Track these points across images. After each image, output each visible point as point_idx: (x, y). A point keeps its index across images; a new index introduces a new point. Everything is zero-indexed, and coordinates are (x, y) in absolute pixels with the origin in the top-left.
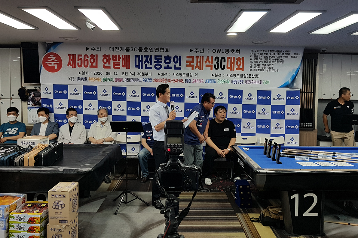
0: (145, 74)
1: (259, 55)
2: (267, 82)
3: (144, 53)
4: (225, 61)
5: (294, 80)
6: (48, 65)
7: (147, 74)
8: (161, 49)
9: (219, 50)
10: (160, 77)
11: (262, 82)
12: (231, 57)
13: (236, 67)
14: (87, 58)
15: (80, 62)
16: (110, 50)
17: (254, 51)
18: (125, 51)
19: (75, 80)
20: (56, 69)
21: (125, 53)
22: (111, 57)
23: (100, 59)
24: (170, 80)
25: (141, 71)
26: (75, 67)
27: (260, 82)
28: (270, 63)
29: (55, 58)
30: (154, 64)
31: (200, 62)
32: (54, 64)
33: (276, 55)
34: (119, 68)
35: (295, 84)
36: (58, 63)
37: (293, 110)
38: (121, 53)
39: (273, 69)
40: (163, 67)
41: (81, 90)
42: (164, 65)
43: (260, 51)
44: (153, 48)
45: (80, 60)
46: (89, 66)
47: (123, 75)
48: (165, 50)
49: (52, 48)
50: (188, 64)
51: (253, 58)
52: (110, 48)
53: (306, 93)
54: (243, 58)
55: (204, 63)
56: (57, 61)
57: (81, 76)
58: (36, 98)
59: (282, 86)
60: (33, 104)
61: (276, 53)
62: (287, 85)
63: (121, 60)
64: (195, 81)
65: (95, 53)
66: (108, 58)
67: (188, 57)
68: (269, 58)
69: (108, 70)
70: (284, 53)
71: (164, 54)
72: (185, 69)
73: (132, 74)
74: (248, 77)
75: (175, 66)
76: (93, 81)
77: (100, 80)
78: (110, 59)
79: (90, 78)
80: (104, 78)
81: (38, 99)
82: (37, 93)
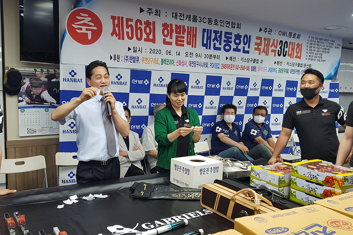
0: (213, 56)
1: (314, 42)
4: (287, 47)
5: (336, 73)
6: (76, 30)
7: (215, 56)
8: (232, 23)
9: (284, 32)
12: (293, 43)
13: (295, 54)
14: (141, 26)
15: (129, 30)
16: (173, 17)
17: (311, 37)
18: (192, 20)
19: (120, 60)
20: (89, 39)
21: (192, 24)
22: (174, 28)
23: (159, 29)
24: (238, 67)
25: (208, 52)
26: (123, 39)
29: (90, 19)
30: (223, 44)
31: (267, 45)
32: (87, 30)
33: (325, 44)
34: (183, 45)
36: (95, 28)
38: (187, 24)
39: (322, 59)
40: (232, 49)
41: (127, 77)
42: (233, 46)
43: (315, 38)
44: (224, 21)
45: (130, 28)
46: (143, 39)
47: (187, 56)
48: (236, 26)
50: (256, 46)
51: (309, 46)
52: (173, 13)
54: (301, 44)
55: (270, 47)
56: (93, 25)
57: (131, 53)
58: (34, 89)
59: (327, 78)
60: (29, 100)
62: (330, 77)
63: (186, 34)
64: (260, 69)
66: (169, 29)
67: (258, 38)
68: (320, 47)
69: (168, 47)
70: (331, 42)
71: (235, 31)
72: (253, 54)
73: (198, 56)
74: (304, 66)
75: (244, 48)
76: (147, 63)
77: (157, 62)
78: (172, 31)
79: (144, 58)
80: (163, 59)
81: (38, 91)
82: (36, 80)
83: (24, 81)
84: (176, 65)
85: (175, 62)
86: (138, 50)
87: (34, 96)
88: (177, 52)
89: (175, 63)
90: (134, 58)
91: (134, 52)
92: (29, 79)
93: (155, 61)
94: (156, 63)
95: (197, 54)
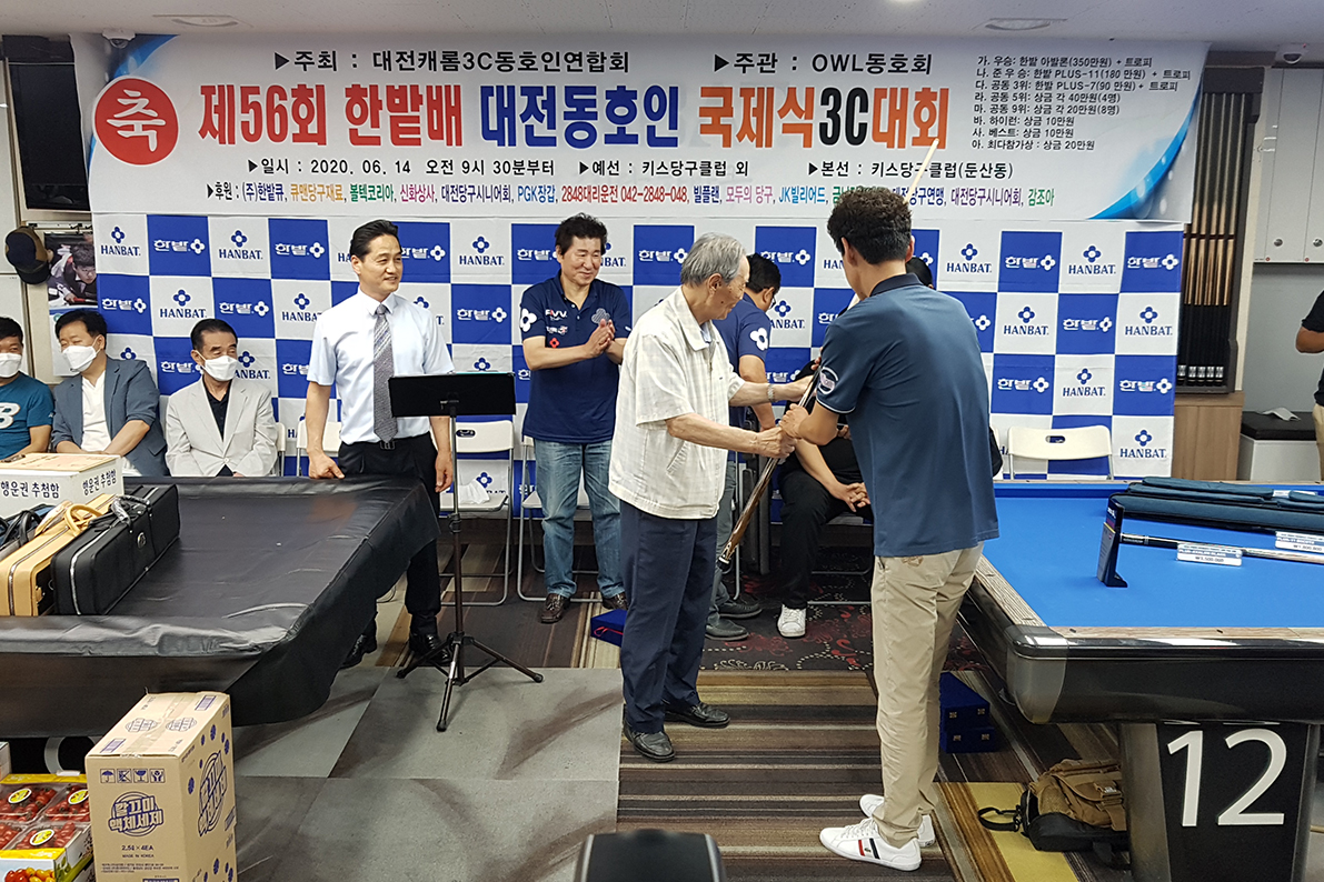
0: (526, 165)
1: (1015, 77)
2: (1042, 197)
3: (519, 79)
4: (864, 109)
5: (1158, 187)
6: (119, 132)
7: (533, 167)
8: (592, 56)
9: (840, 57)
10: (590, 178)
11: (1024, 198)
12: (894, 91)
13: (913, 131)
14: (282, 102)
15: (250, 117)
16: (376, 65)
17: (991, 59)
19: (233, 196)
20: (152, 150)
21: (441, 78)
22: (382, 96)
23: (336, 104)
24: (633, 193)
25: (508, 154)
26: (232, 141)
27: (1014, 197)
28: (1059, 115)
29: (147, 101)
30: (562, 124)
31: (758, 113)
32: (145, 128)
33: (1086, 80)
34: (417, 142)
35: (1163, 205)
36: (163, 123)
37: (1149, 314)
38: (425, 78)
39: (1075, 138)
40: (600, 138)
41: (260, 239)
42: (604, 126)
43: (1018, 61)
44: (558, 54)
45: (251, 111)
46: (289, 136)
47: (432, 172)
48: (608, 63)
49: (131, 60)
50: (709, 120)
51: (988, 92)
52: (375, 55)
53: (1203, 241)
54: (945, 92)
55: (776, 114)
56: (156, 115)
57: (259, 177)
58: (80, 270)
59: (1111, 213)
60: (73, 296)
61: (1084, 69)
62: (1130, 208)
63: (423, 108)
64: (735, 194)
65: (312, 77)
66: (367, 100)
67: (706, 92)
68: (1055, 91)
69: (369, 152)
70: (1122, 67)
71: (607, 81)
72: (696, 145)
73: (472, 167)
74: (964, 174)
75: (651, 130)
76: (308, 198)
77: (337, 195)
78: (377, 105)
79: (296, 185)
80: (356, 186)
81: (90, 274)
82: (83, 249)
84: (398, 200)
85: (397, 190)
86: (276, 166)
87: (83, 286)
88: (398, 163)
89: (397, 195)
90: (270, 187)
91: (266, 172)
93: (332, 192)
95: (466, 165)
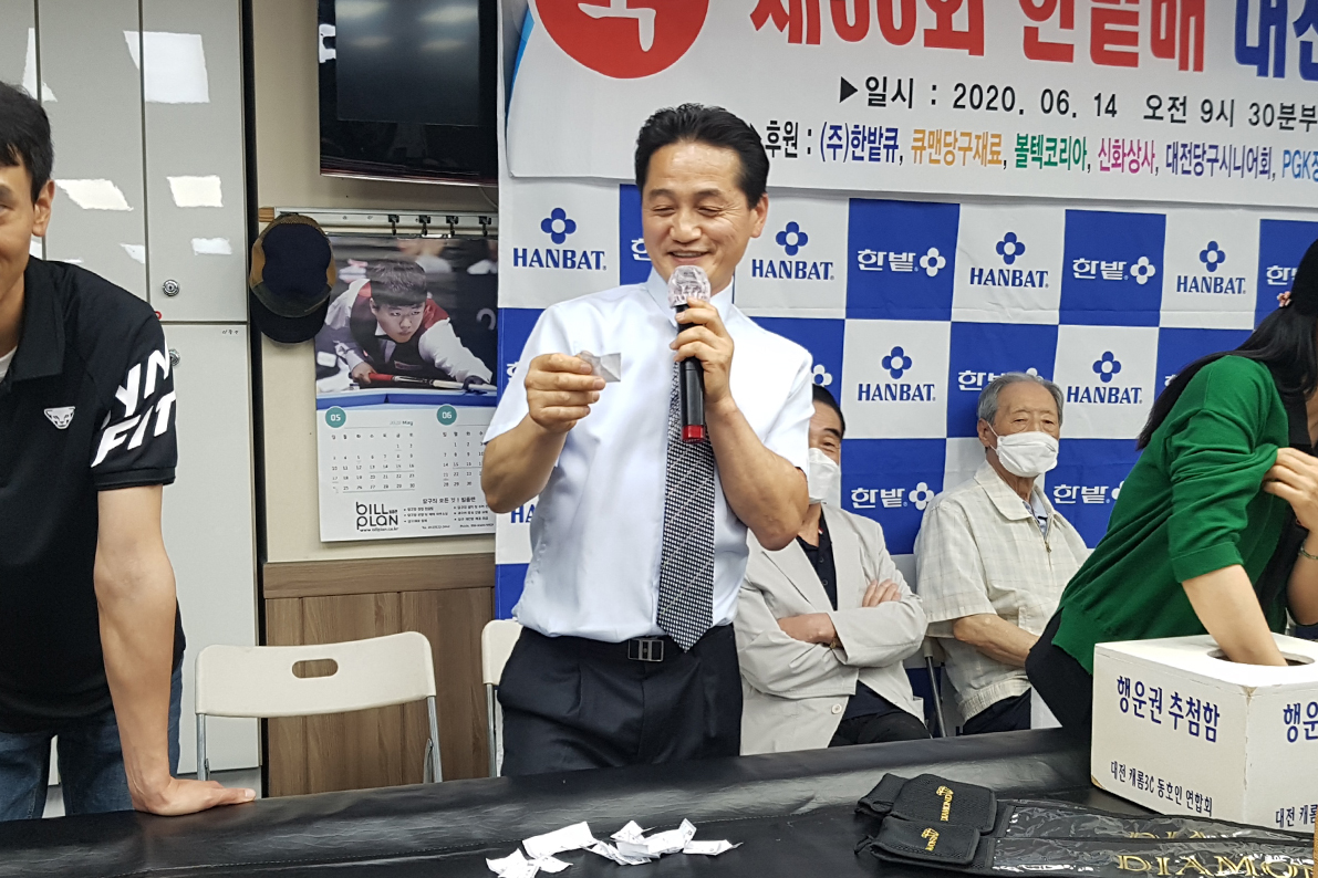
0: (1298, 114)
6: (581, 6)
7: (1309, 116)
19: (801, 150)
20: (644, 48)
25: (1271, 90)
26: (814, 38)
34: (1131, 60)
46: (919, 36)
47: (1153, 117)
57: (857, 112)
58: (387, 315)
60: (366, 368)
73: (1216, 112)
76: (941, 158)
77: (993, 153)
79: (923, 132)
80: (1026, 138)
81: (406, 323)
82: (396, 269)
83: (344, 274)
84: (1096, 167)
85: (1093, 149)
86: (891, 91)
87: (390, 348)
88: (1098, 98)
89: (1092, 157)
90: (874, 134)
91: (870, 104)
92: (365, 264)
93: (985, 147)
94: (989, 157)
95: (1207, 107)
